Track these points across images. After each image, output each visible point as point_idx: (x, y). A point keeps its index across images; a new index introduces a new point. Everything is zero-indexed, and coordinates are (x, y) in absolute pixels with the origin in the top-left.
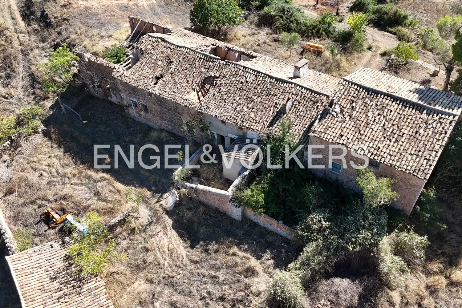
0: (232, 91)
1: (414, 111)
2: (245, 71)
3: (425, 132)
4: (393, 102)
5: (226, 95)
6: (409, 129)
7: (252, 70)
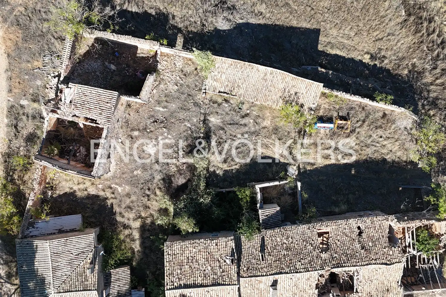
0: (303, 249)
2: (306, 268)
3: (177, 272)
4: (202, 283)
5: (305, 244)
6: (186, 270)
7: (302, 271)
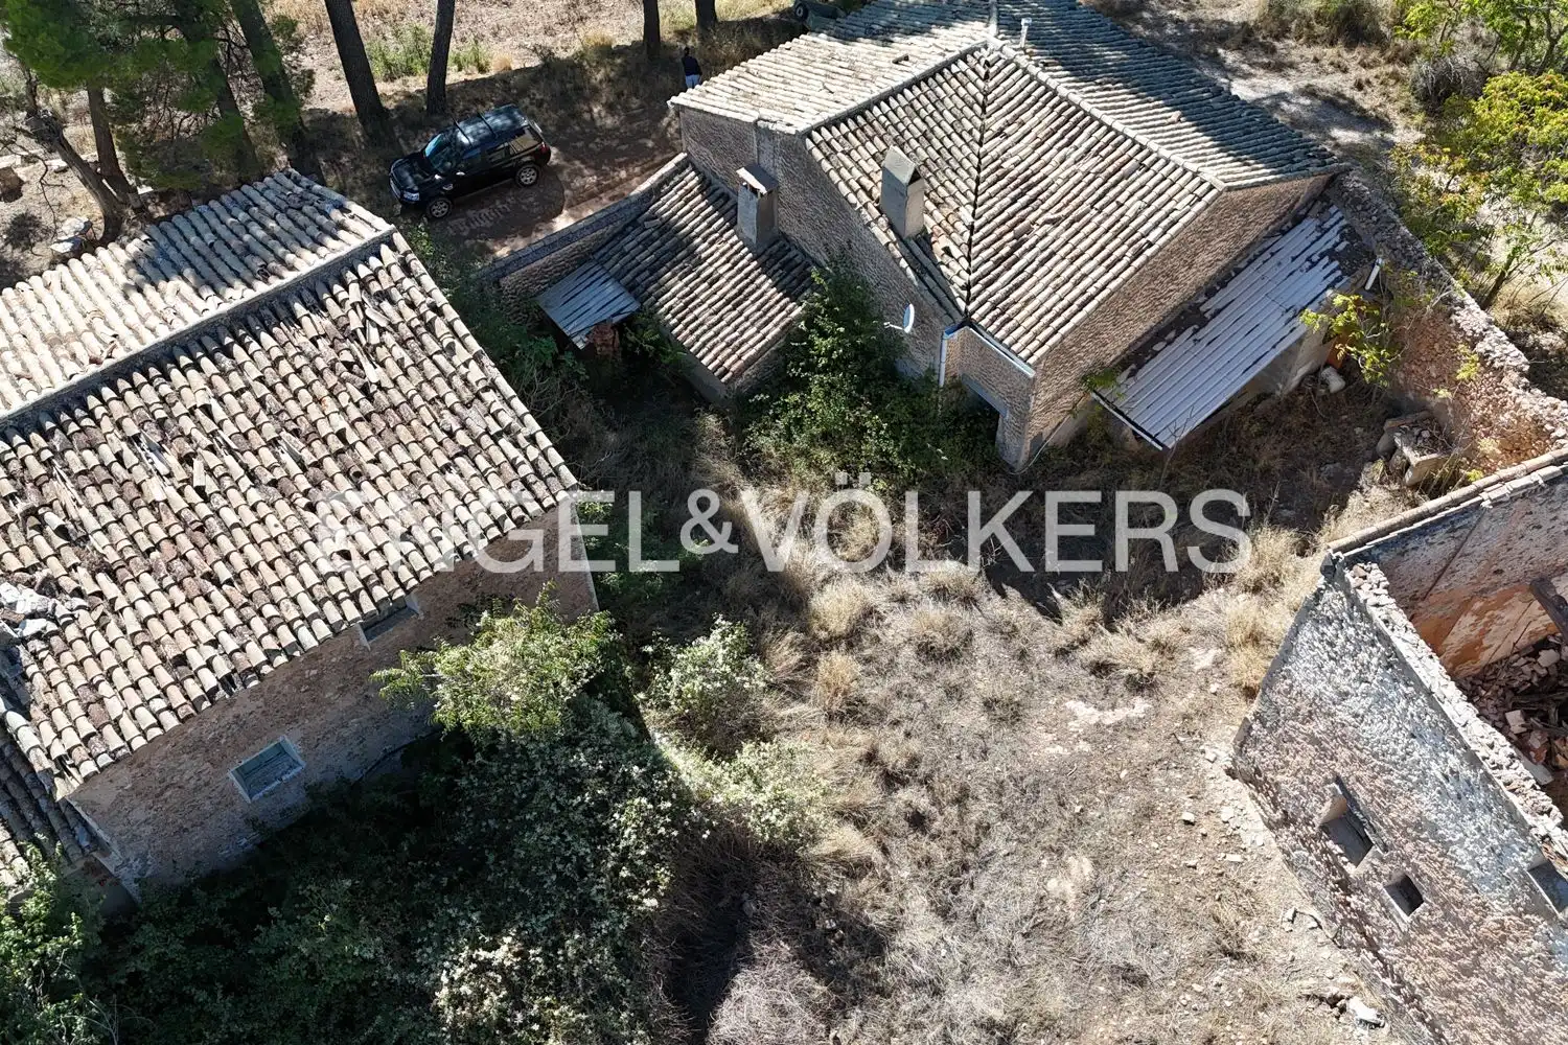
1: (264, 336)
3: (382, 365)
4: (167, 377)
6: (330, 405)
